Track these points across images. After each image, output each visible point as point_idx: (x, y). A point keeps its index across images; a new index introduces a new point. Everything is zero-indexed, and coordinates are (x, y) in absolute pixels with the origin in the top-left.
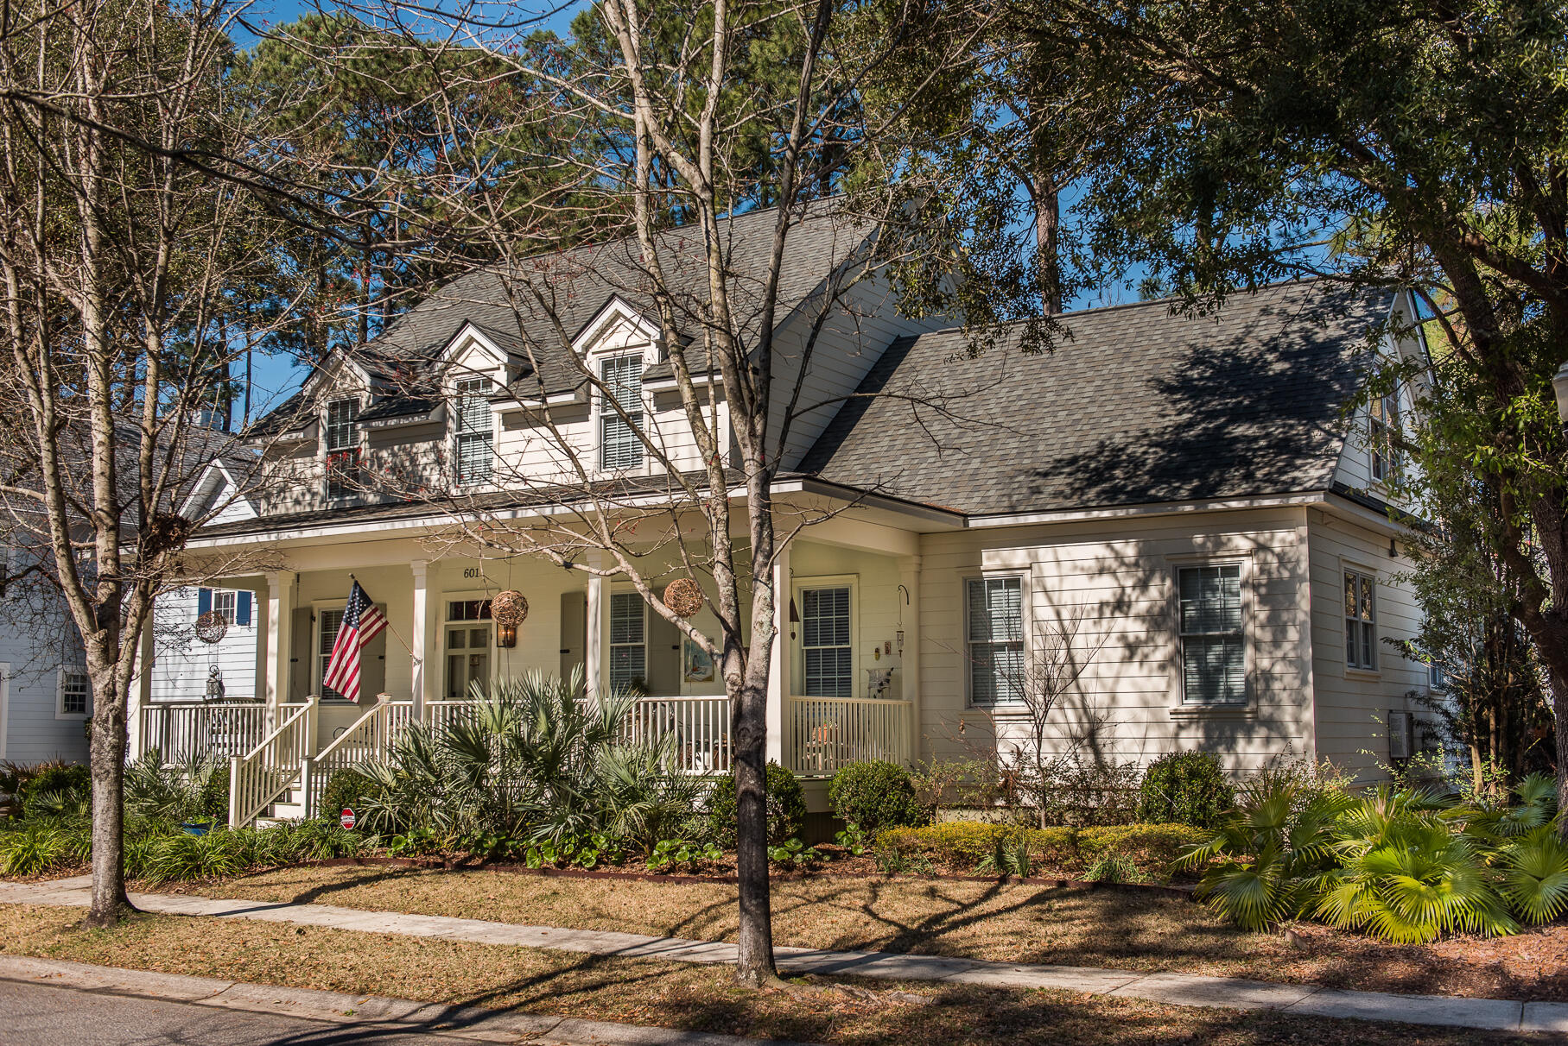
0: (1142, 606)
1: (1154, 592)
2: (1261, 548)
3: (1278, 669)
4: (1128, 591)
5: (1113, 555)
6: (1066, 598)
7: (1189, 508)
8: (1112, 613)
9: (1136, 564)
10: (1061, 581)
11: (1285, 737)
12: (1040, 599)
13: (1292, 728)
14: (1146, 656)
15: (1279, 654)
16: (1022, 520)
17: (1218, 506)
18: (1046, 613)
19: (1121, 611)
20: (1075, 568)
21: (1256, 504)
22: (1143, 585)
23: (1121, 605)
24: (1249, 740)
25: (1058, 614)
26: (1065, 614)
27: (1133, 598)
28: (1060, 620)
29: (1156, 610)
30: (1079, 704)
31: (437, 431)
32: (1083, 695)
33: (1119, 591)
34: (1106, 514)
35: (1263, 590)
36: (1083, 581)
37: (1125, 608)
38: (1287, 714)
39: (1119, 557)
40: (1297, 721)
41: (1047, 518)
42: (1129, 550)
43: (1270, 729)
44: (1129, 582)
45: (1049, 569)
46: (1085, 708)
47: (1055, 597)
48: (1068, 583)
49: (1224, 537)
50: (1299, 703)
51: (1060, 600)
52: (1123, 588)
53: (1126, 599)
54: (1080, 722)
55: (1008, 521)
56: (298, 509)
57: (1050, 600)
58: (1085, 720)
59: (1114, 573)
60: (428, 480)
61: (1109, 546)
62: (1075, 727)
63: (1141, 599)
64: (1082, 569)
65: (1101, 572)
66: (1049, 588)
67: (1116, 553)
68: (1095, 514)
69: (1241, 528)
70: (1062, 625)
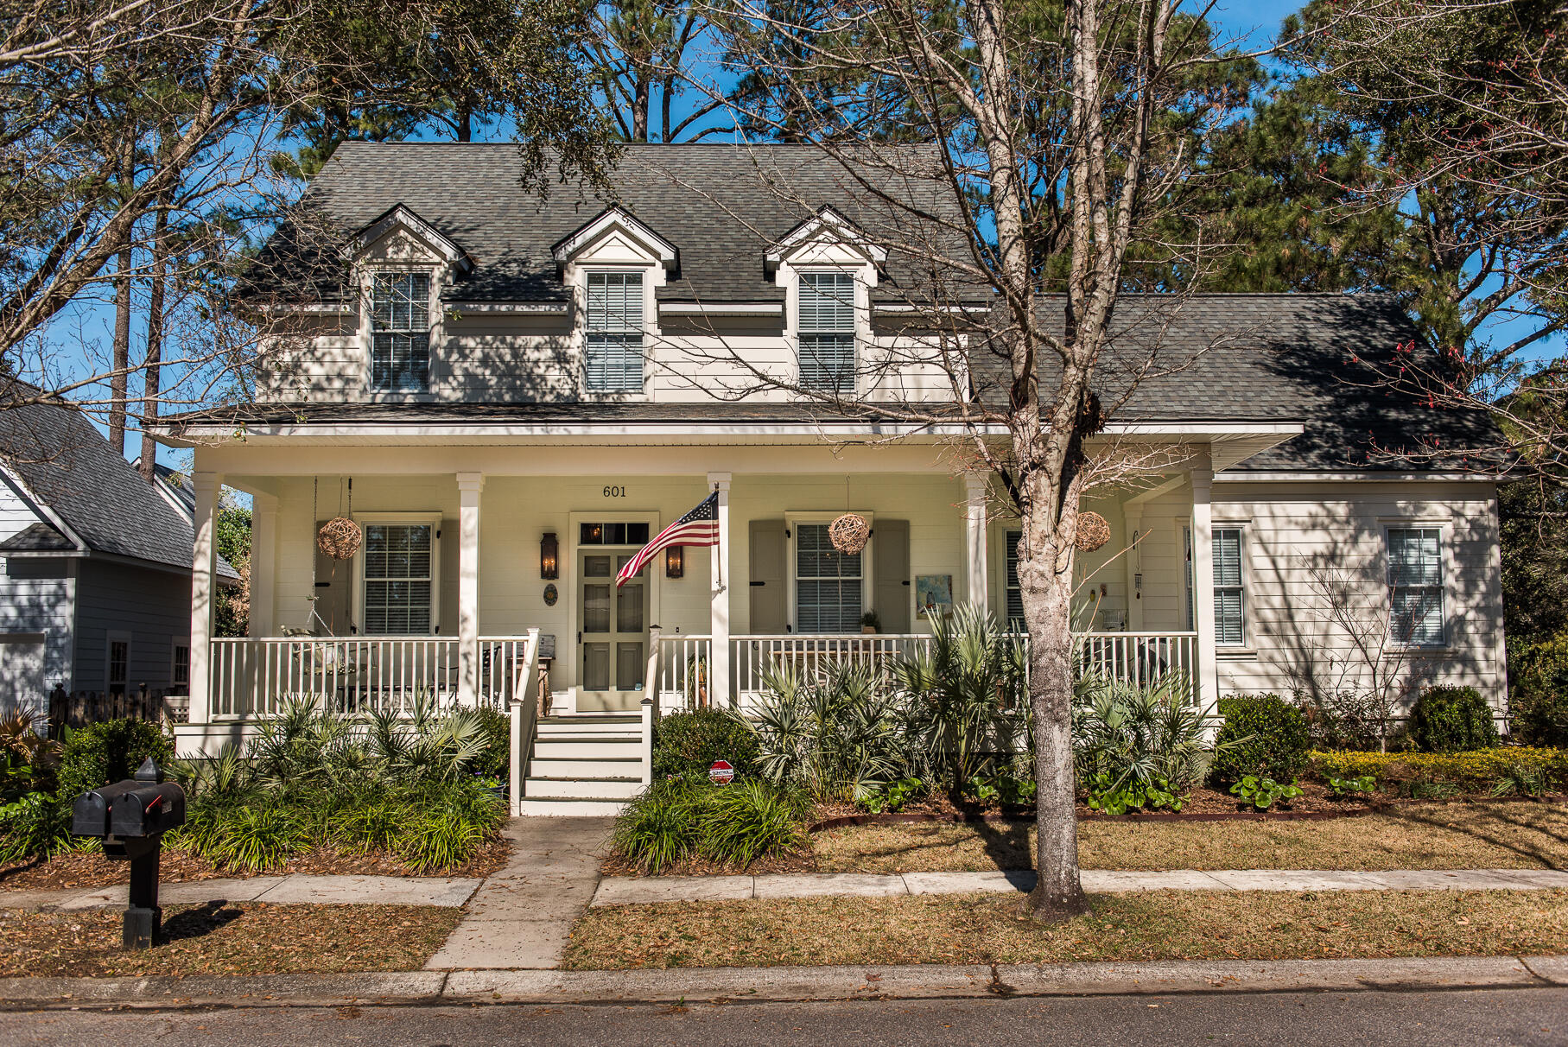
0: (1353, 558)
1: (1363, 547)
2: (1457, 514)
3: (1471, 615)
4: (1340, 545)
5: (1325, 513)
6: (1281, 549)
7: (1410, 478)
8: (1326, 564)
9: (1348, 522)
10: (1276, 534)
11: (1477, 672)
12: (1256, 550)
13: (1482, 665)
14: (1358, 602)
15: (1472, 603)
16: (1256, 477)
17: (1437, 478)
18: (1262, 562)
19: (1334, 563)
20: (1290, 522)
21: (1468, 478)
22: (1354, 540)
23: (1332, 557)
24: (1448, 674)
25: (1274, 563)
26: (1282, 564)
27: (1345, 551)
28: (1276, 569)
29: (1366, 562)
30: (1295, 645)
31: (566, 325)
32: (1298, 636)
33: (1331, 545)
34: (1336, 477)
35: (1457, 550)
36: (1297, 535)
37: (1338, 560)
38: (1479, 651)
39: (1331, 515)
40: (1487, 659)
41: (1280, 477)
42: (1341, 509)
43: (1465, 665)
44: (1340, 538)
45: (1265, 524)
46: (1301, 648)
47: (1271, 548)
48: (1282, 537)
49: (1425, 503)
50: (1490, 643)
51: (1276, 551)
52: (1335, 543)
53: (1338, 552)
54: (1297, 662)
55: (1241, 477)
56: (320, 397)
57: (1266, 550)
58: (1302, 659)
59: (1325, 529)
60: (543, 378)
61: (1322, 505)
62: (1293, 665)
63: (1353, 553)
64: (1297, 523)
65: (1314, 526)
66: (1265, 539)
67: (1329, 511)
68: (1325, 476)
69: (1440, 498)
70: (1278, 575)
